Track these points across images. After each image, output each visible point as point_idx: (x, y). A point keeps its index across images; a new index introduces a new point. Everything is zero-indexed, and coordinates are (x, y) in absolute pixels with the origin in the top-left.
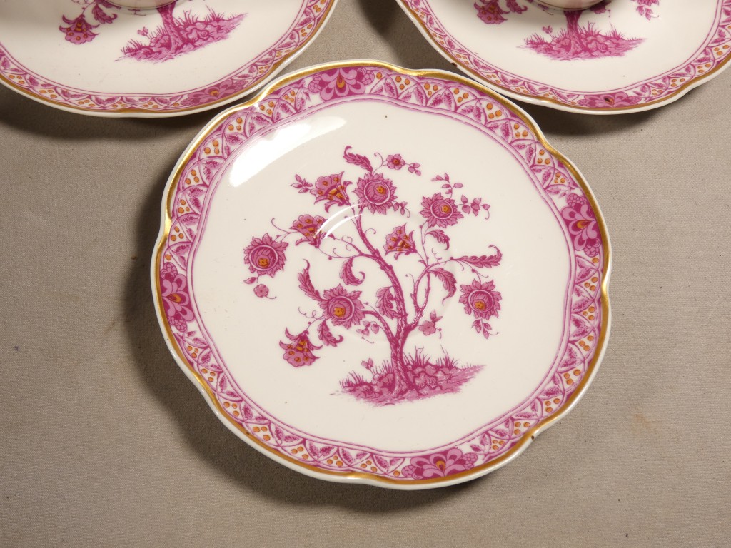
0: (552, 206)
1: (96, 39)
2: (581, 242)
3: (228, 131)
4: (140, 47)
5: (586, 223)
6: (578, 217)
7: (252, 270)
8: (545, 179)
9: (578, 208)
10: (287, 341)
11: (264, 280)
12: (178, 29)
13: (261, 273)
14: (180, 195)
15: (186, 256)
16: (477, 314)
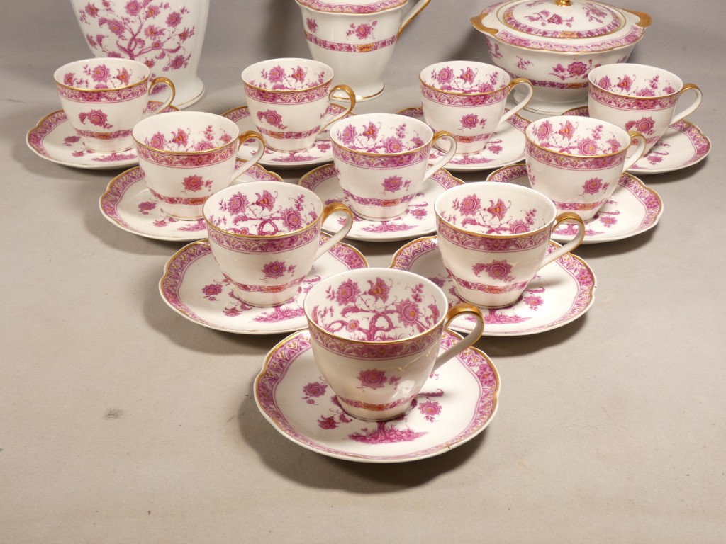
0: (472, 372)
1: (239, 316)
2: (486, 383)
3: (301, 340)
4: (262, 318)
5: (488, 375)
6: (485, 373)
7: (307, 394)
8: (468, 361)
9: (485, 369)
10: (322, 420)
11: (313, 398)
12: (282, 313)
13: (311, 396)
14: (273, 360)
15: (273, 383)
16: (427, 413)
